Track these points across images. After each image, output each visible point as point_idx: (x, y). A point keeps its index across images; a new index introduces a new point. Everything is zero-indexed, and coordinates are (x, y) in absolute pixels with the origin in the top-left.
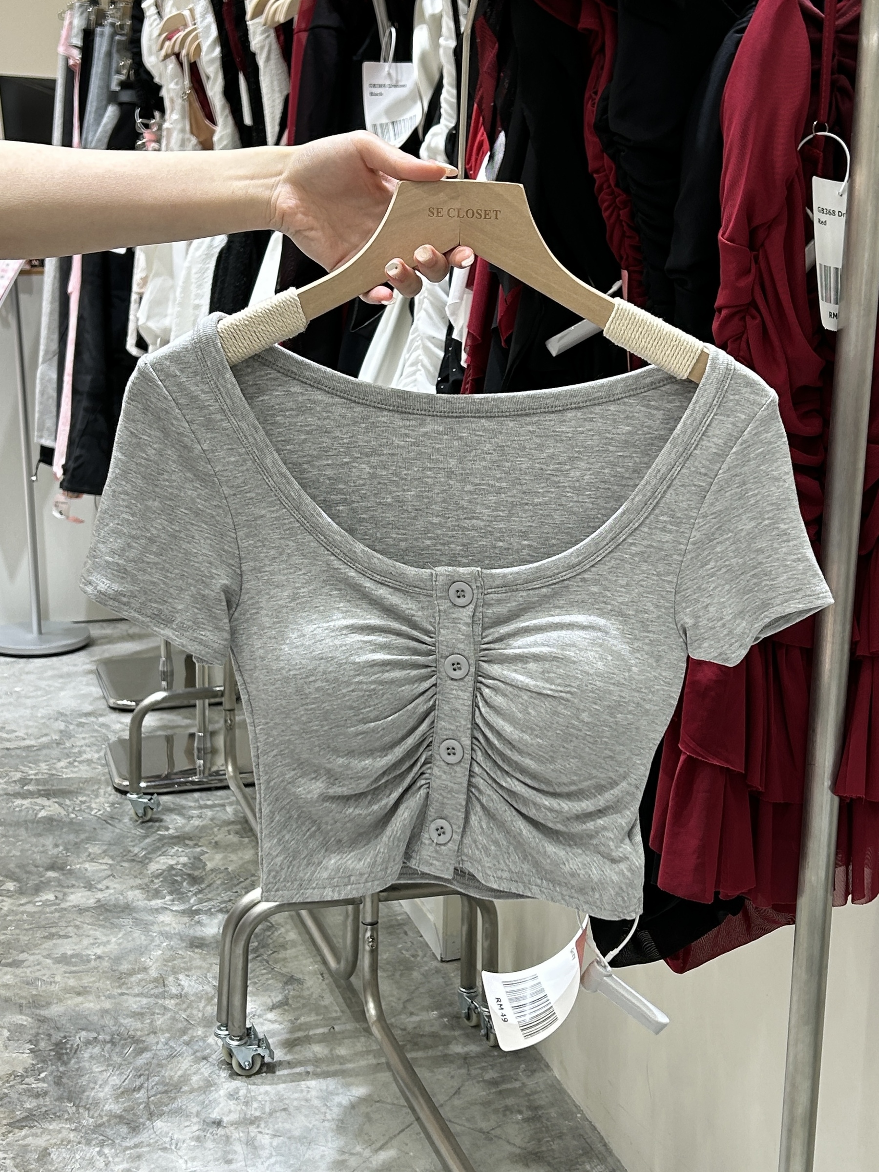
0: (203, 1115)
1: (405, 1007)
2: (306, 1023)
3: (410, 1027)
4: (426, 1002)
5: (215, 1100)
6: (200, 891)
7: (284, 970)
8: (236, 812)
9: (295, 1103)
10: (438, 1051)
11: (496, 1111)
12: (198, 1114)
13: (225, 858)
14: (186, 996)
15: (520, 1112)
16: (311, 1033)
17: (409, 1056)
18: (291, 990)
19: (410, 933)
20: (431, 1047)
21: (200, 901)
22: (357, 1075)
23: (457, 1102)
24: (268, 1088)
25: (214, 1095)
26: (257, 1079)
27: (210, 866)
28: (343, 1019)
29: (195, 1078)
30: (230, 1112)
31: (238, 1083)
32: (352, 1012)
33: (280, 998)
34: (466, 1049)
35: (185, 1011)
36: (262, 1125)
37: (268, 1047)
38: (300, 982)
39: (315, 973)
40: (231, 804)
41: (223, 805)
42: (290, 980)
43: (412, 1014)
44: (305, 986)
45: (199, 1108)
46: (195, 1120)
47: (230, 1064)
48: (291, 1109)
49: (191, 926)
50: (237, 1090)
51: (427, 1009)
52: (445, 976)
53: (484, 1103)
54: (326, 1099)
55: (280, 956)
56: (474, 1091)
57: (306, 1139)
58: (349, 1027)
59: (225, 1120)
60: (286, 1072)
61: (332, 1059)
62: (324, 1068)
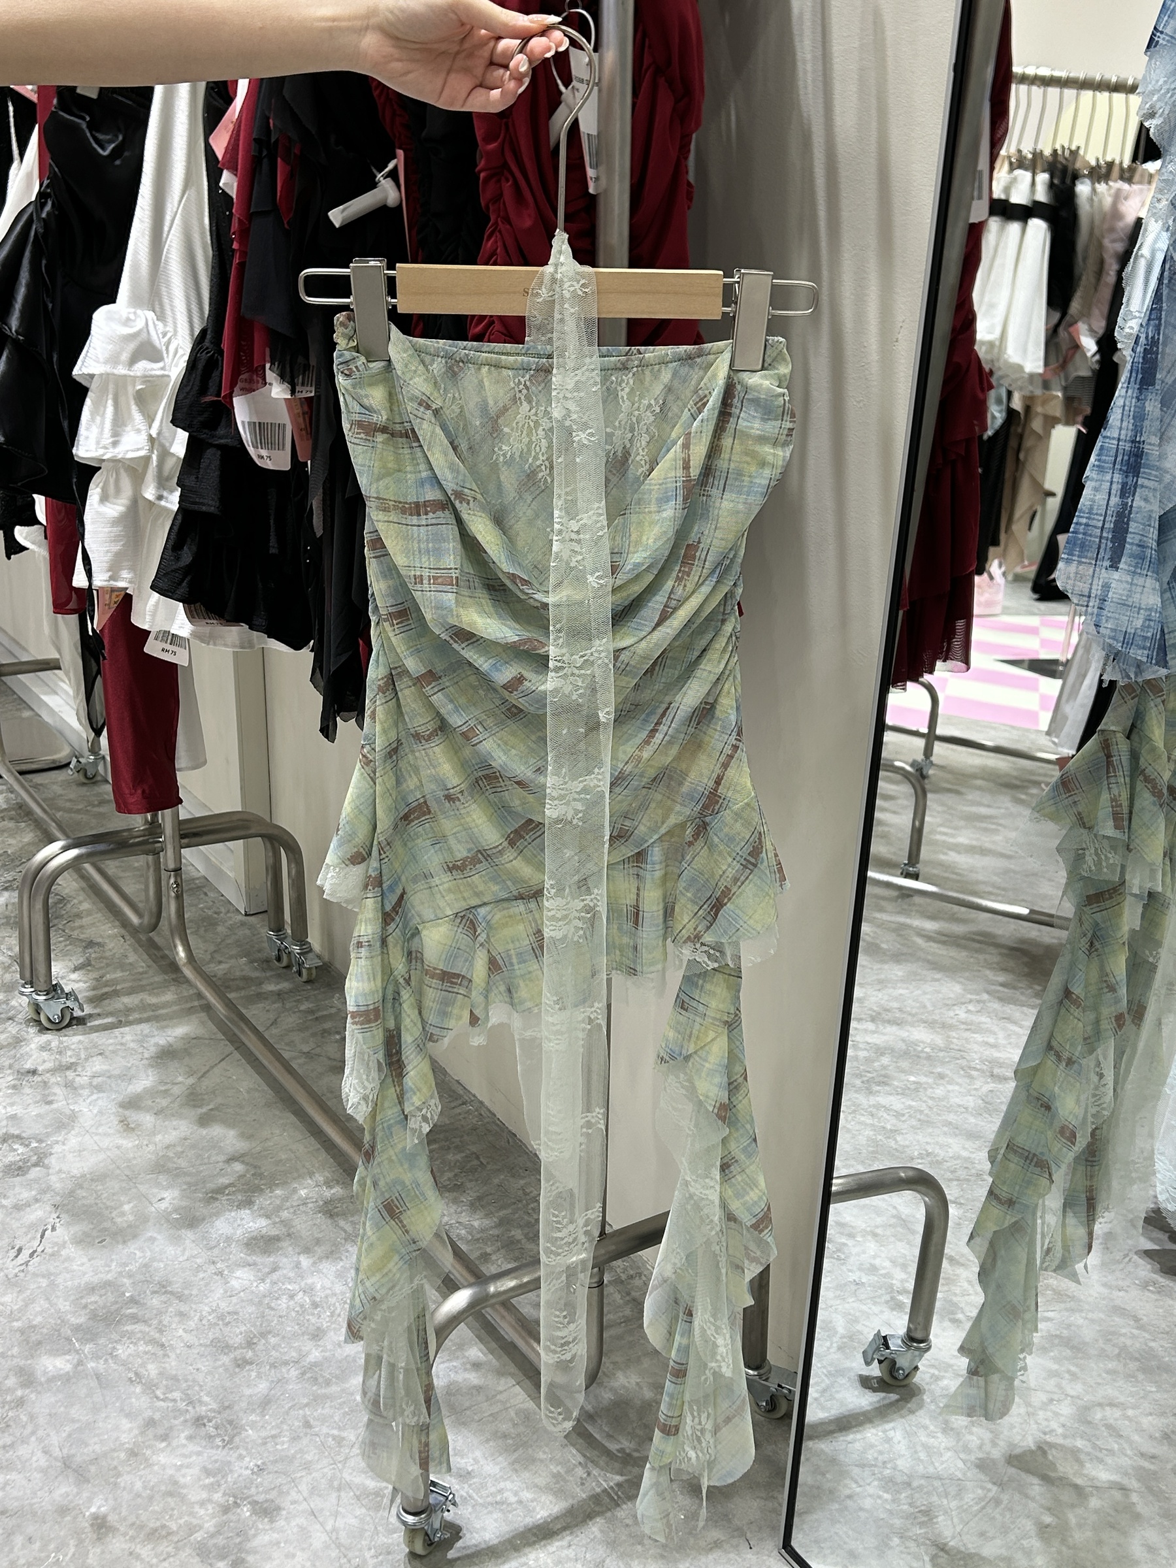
0: (16, 1067)
1: (212, 958)
2: (112, 980)
3: (220, 973)
4: (234, 952)
5: (27, 1054)
7: (82, 936)
8: (7, 800)
9: (111, 1048)
10: (253, 990)
11: (314, 1035)
12: (10, 1067)
16: (118, 987)
18: (92, 953)
19: (211, 895)
20: (244, 988)
22: (171, 1018)
23: (274, 1031)
24: (80, 1038)
25: (25, 1050)
26: (69, 1031)
28: (151, 972)
30: (44, 1061)
31: (50, 1036)
32: (160, 967)
33: (81, 960)
34: (279, 987)
36: (79, 1069)
37: (76, 999)
38: (98, 944)
39: (114, 936)
42: (91, 944)
43: (220, 962)
44: (107, 948)
45: (11, 1061)
46: (9, 1071)
47: (39, 1022)
48: (107, 1053)
50: (49, 1042)
51: (235, 957)
52: (252, 927)
53: (302, 1028)
54: (141, 1042)
55: (77, 924)
56: (290, 1020)
57: (126, 1076)
58: (156, 979)
59: (40, 1068)
60: (97, 1023)
61: (143, 1007)
62: (137, 1016)
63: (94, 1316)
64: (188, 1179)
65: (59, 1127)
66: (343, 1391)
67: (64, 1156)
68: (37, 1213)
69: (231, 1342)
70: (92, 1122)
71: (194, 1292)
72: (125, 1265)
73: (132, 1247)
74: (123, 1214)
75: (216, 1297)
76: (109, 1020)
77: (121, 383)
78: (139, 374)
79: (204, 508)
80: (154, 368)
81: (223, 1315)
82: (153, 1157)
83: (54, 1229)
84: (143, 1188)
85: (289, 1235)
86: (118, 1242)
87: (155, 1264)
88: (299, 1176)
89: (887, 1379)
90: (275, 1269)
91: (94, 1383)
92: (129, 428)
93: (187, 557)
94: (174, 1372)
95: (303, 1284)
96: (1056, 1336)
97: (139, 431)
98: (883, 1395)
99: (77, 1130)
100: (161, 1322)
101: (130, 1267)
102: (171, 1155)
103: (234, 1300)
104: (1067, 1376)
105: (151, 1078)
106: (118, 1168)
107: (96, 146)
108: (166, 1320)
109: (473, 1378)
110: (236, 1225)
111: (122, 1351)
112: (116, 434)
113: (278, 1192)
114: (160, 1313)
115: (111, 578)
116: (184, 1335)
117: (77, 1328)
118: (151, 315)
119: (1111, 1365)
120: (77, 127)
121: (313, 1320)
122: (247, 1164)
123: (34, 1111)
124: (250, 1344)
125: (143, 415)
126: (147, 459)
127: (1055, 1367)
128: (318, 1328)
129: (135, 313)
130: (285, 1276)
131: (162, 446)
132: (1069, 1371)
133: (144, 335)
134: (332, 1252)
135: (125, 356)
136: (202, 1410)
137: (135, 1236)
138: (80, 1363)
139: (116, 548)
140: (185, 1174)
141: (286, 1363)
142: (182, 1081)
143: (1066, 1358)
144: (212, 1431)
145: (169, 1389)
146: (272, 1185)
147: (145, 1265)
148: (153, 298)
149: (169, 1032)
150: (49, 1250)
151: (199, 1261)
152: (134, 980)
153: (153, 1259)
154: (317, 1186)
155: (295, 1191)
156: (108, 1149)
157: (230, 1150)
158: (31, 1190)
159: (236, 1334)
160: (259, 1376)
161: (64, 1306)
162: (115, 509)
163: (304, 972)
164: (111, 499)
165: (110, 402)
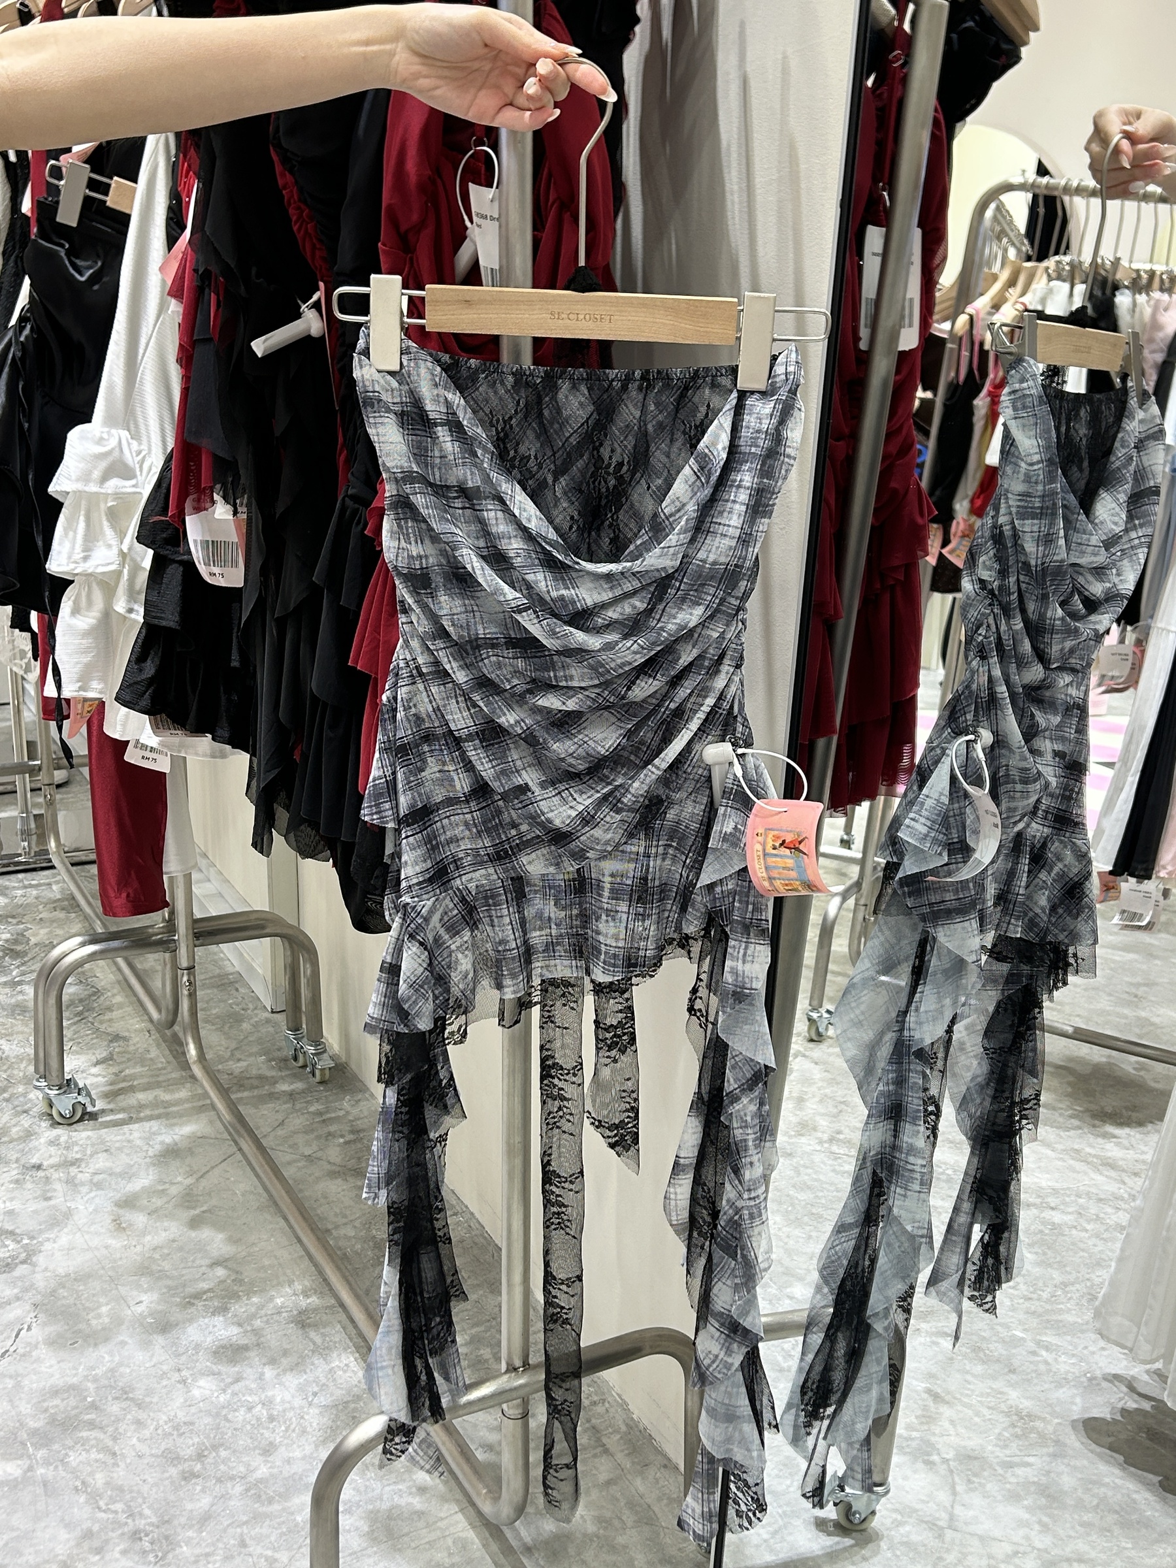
0: (23, 1162)
1: (232, 1055)
2: (130, 1075)
3: (237, 1072)
4: (255, 1049)
5: (35, 1148)
6: (23, 964)
7: (110, 1030)
8: (62, 891)
9: (117, 1145)
10: (264, 1091)
11: (318, 1137)
12: (17, 1161)
13: (50, 932)
14: (7, 1058)
15: (342, 1136)
16: (135, 1083)
17: (233, 1097)
18: (117, 1047)
19: (242, 990)
20: (257, 1087)
21: (23, 974)
22: (181, 1116)
23: (280, 1132)
24: (90, 1133)
25: (34, 1143)
26: (78, 1126)
27: (33, 941)
28: (169, 1069)
29: (14, 1130)
30: (51, 1156)
31: (59, 1131)
33: (104, 1054)
34: (292, 1087)
35: (5, 1071)
36: (83, 1165)
37: (89, 1094)
38: (125, 1039)
39: (141, 1030)
40: (57, 882)
41: (49, 884)
42: (116, 1038)
43: (239, 1060)
44: (131, 1042)
45: (19, 1155)
46: (14, 1166)
47: (51, 1116)
48: (113, 1150)
49: (12, 996)
50: (59, 1136)
51: (255, 1055)
52: (276, 1024)
53: (308, 1130)
54: (148, 1139)
55: (106, 1017)
56: (298, 1122)
57: (127, 1174)
58: (173, 1075)
59: (45, 1164)
60: (108, 1118)
61: (156, 1104)
62: (148, 1112)
63: (53, 1421)
64: (169, 1282)
65: (52, 1225)
66: (284, 1509)
67: (53, 1255)
68: (16, 1312)
69: (182, 1454)
70: (85, 1220)
71: (155, 1400)
72: (93, 1368)
73: (103, 1350)
74: (99, 1316)
75: (176, 1407)
76: (120, 1116)
77: (93, 500)
78: (110, 491)
79: (164, 623)
80: (127, 486)
81: (178, 1425)
82: (139, 1258)
83: (29, 1329)
84: (123, 1290)
85: (258, 1345)
86: (89, 1345)
87: (122, 1369)
88: (279, 1284)
89: (844, 1522)
90: (237, 1380)
91: (40, 1490)
92: (101, 543)
93: (150, 669)
94: (120, 1483)
95: (263, 1397)
96: (1034, 1483)
97: (109, 546)
98: (837, 1539)
99: (70, 1227)
100: (117, 1429)
101: (97, 1371)
102: (157, 1256)
103: (193, 1410)
104: (1037, 1527)
105: (151, 1177)
106: (103, 1268)
107: (73, 272)
108: (122, 1427)
109: (417, 1502)
110: (207, 1332)
111: (73, 1458)
112: (87, 549)
113: (255, 1300)
114: (118, 1420)
115: (81, 689)
116: (138, 1444)
117: (34, 1433)
118: (125, 434)
119: (1087, 1517)
120: (55, 254)
121: (267, 1434)
122: (230, 1269)
123: (32, 1206)
124: (200, 1456)
125: (115, 531)
126: (119, 573)
127: (1027, 1516)
128: (271, 1443)
129: (108, 432)
130: (247, 1388)
131: (133, 560)
132: (1040, 1522)
133: (116, 453)
134: (297, 1364)
135: (96, 474)
136: (141, 1523)
137: (107, 1340)
138: (30, 1469)
139: (86, 659)
140: (167, 1277)
141: (232, 1478)
142: (180, 1180)
143: (1040, 1508)
144: (147, 1546)
145: (113, 1500)
146: (249, 1294)
147: (112, 1370)
148: (128, 418)
149: (177, 1129)
150: (20, 1351)
151: (165, 1368)
152: (152, 1076)
153: (121, 1364)
154: (295, 1294)
155: (271, 1299)
156: (97, 1248)
157: (215, 1254)
158: (15, 1287)
159: (187, 1446)
160: (203, 1491)
161: (25, 1408)
162: (85, 622)
163: (317, 1073)
164: (83, 612)
165: (82, 518)
